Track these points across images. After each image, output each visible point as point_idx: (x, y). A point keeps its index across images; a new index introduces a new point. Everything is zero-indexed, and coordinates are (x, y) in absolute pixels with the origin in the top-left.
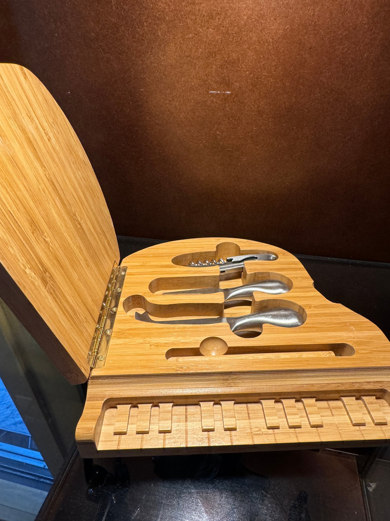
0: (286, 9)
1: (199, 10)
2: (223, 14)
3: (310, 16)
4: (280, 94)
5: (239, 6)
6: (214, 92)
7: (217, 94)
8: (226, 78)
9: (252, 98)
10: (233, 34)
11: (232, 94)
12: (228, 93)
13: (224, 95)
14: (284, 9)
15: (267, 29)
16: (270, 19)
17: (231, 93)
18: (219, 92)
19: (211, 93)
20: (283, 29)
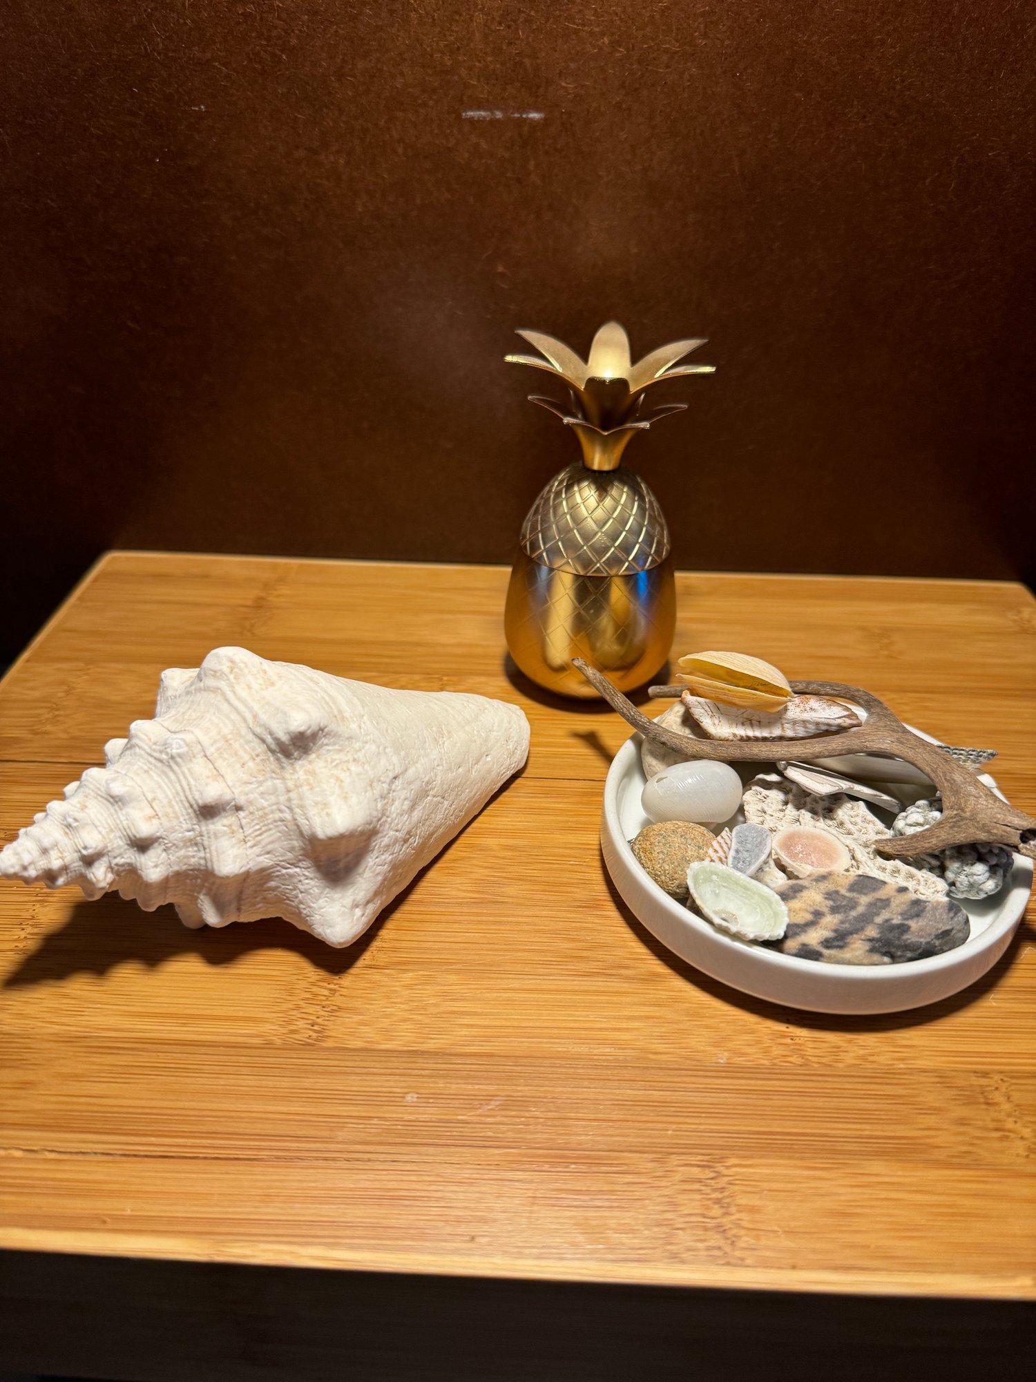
4: (723, 121)
6: (483, 113)
7: (493, 122)
8: (527, 61)
9: (623, 135)
11: (546, 123)
12: (532, 120)
13: (521, 122)
17: (546, 119)
18: (499, 115)
19: (471, 121)
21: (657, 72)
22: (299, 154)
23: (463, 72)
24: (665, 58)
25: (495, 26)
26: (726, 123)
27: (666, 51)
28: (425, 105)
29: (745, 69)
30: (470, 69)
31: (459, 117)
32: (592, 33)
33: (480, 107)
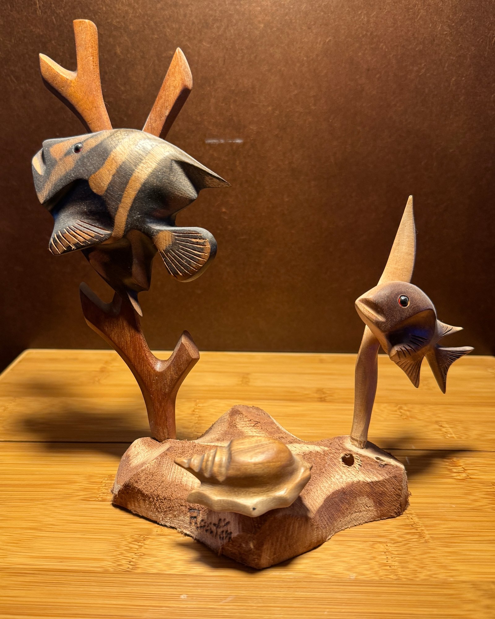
0: (325, 13)
1: (185, 15)
2: (225, 20)
3: (363, 24)
5: (251, 8)
6: (215, 141)
7: (220, 145)
8: (234, 118)
9: (279, 148)
10: (242, 49)
11: (244, 144)
12: (238, 143)
13: (232, 145)
14: (322, 13)
15: (297, 43)
16: (301, 29)
18: (222, 141)
19: (210, 144)
20: (322, 43)
21: (293, 121)
23: (206, 123)
24: (297, 115)
25: (220, 104)
26: (326, 141)
27: (297, 112)
28: (189, 137)
29: (334, 118)
30: (209, 122)
31: (204, 143)
32: (264, 106)
33: (213, 137)
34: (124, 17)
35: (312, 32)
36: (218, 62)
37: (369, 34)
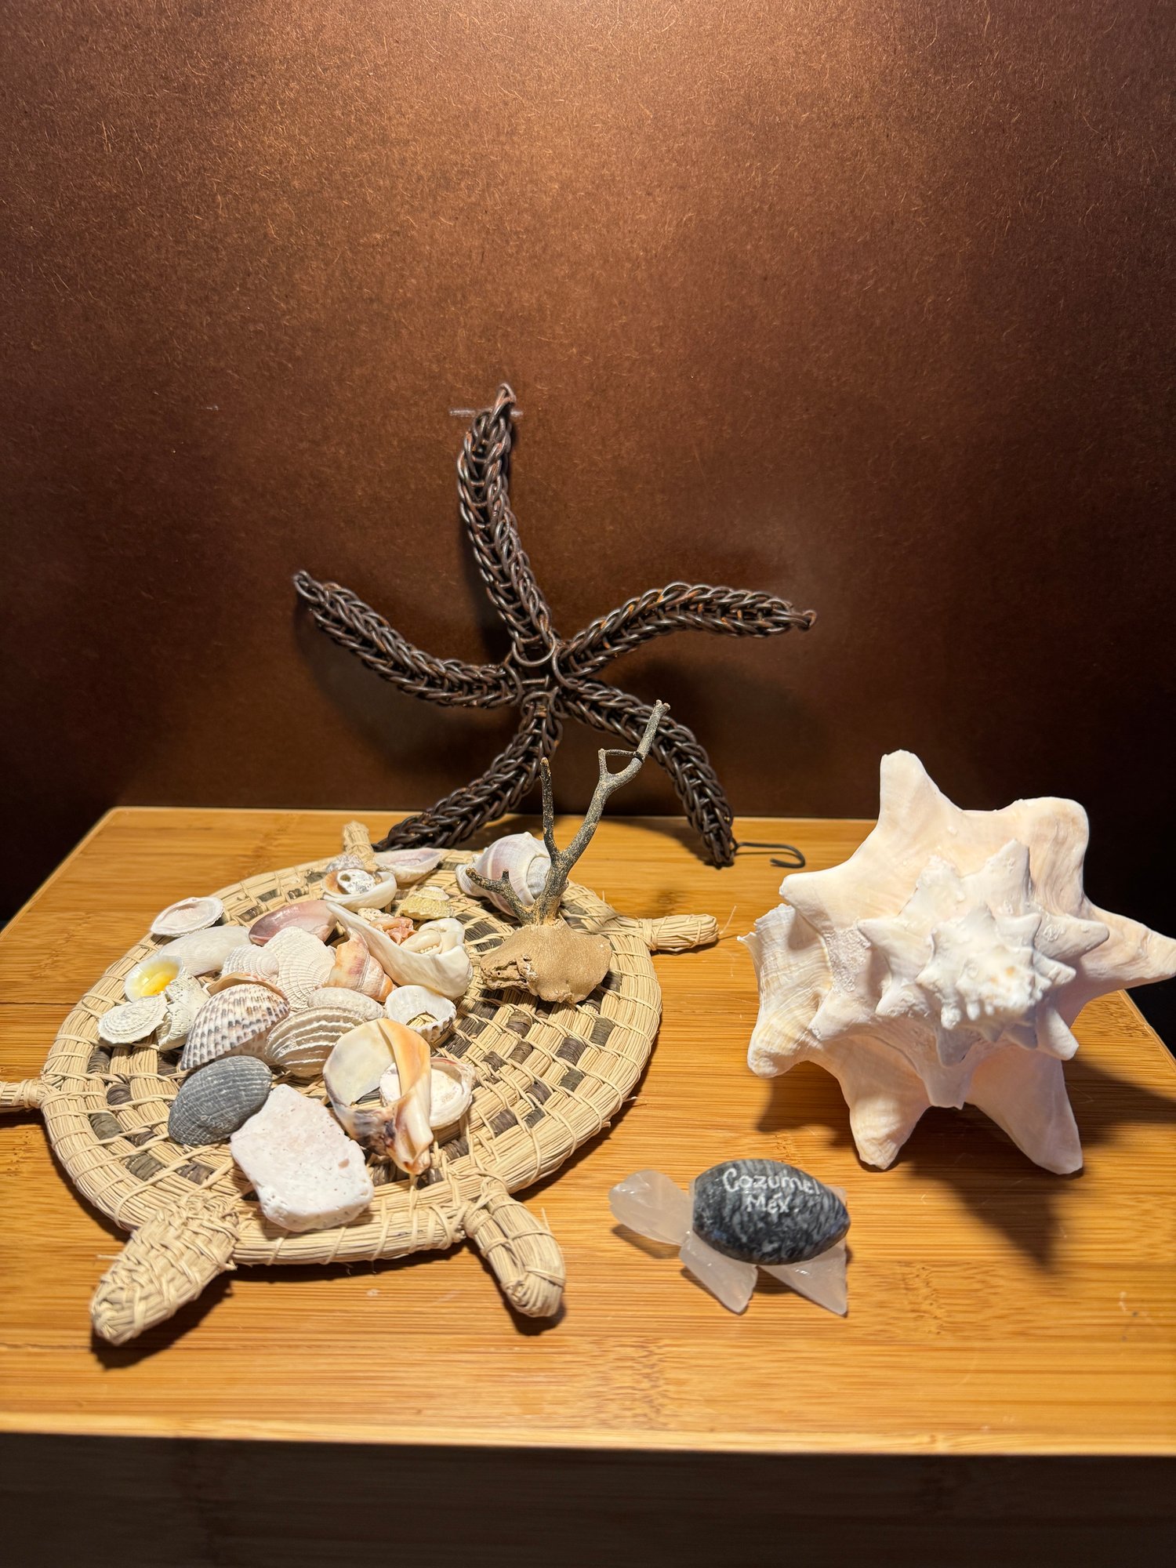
21: (621, 377)
22: (304, 445)
23: (450, 377)
24: (627, 364)
25: (476, 340)
26: (685, 417)
27: (628, 358)
28: (416, 404)
29: (699, 372)
30: (455, 375)
31: (447, 414)
32: (561, 345)
33: (465, 405)
34: (281, 162)
35: (654, 201)
36: (470, 257)
37: (766, 207)
